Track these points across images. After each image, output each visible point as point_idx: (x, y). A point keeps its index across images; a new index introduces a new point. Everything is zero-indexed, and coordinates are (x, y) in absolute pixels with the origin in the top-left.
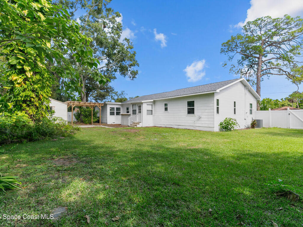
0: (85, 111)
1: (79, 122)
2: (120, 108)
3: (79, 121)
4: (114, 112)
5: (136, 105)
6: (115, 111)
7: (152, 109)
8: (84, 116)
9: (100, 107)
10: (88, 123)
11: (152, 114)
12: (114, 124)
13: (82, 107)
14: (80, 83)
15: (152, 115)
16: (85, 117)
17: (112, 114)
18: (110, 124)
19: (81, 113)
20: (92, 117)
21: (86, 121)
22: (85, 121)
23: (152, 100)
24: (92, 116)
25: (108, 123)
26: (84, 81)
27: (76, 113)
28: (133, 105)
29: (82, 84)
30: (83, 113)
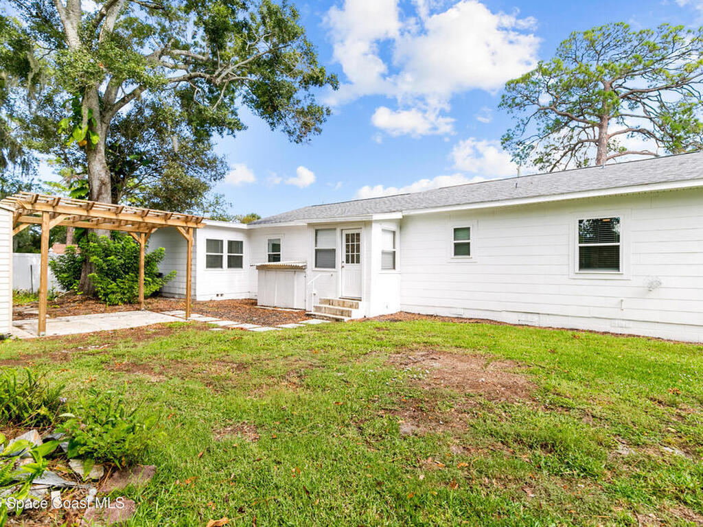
0: (106, 252)
1: (78, 297)
2: (242, 242)
3: (75, 294)
4: (222, 256)
5: (335, 229)
6: (225, 254)
7: (394, 248)
8: (101, 270)
9: (188, 232)
10: (121, 299)
11: (394, 268)
12: (220, 298)
13: (90, 233)
14: (85, 126)
15: (393, 271)
16: (107, 275)
17: (214, 262)
18: (207, 299)
19: (85, 261)
20: (143, 276)
21: (113, 293)
22: (106, 295)
23: (399, 216)
24: (142, 271)
25: (199, 299)
26: (102, 121)
27: (61, 259)
28: (317, 231)
29: (94, 133)
30: (95, 257)
